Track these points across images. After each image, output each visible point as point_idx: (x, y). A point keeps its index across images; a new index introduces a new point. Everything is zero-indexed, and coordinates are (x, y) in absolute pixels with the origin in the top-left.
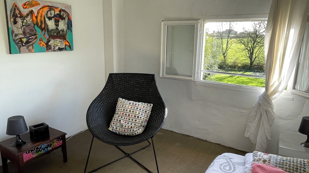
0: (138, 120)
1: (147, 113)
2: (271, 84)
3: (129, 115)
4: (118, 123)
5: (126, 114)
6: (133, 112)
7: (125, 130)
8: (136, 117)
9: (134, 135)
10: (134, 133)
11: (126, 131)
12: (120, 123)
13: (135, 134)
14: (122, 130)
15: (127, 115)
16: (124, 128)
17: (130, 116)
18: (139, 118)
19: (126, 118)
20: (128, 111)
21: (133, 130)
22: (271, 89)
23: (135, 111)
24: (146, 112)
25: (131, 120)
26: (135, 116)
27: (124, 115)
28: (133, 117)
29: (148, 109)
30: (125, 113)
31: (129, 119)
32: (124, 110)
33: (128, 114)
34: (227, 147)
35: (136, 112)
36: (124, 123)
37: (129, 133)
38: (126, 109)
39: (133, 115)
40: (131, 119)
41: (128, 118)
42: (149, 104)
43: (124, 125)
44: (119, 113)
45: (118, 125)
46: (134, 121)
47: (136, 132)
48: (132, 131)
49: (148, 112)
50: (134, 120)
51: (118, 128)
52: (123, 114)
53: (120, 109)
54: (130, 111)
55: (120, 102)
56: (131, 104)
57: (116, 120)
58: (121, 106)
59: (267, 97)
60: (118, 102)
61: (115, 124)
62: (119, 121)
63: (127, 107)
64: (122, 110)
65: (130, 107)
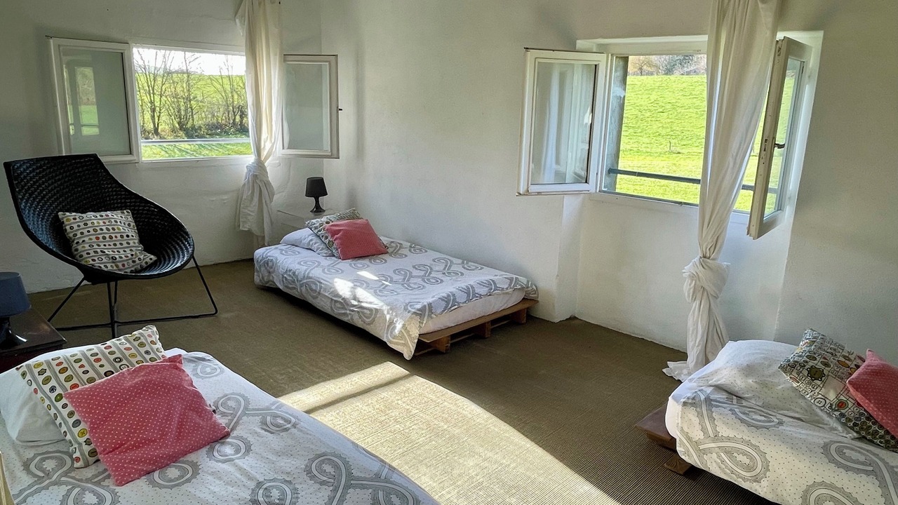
0: (131, 242)
1: (131, 227)
2: (262, 145)
3: (111, 237)
4: (103, 258)
5: (104, 238)
6: (113, 229)
7: (123, 265)
8: (125, 238)
9: (145, 265)
11: (126, 266)
12: (107, 254)
13: (146, 263)
14: (117, 266)
15: (108, 239)
16: (120, 262)
17: (114, 238)
18: (131, 237)
19: (107, 244)
20: (105, 231)
21: (139, 259)
22: (264, 154)
23: (115, 227)
24: (129, 225)
25: (119, 246)
26: (122, 237)
27: (101, 239)
28: (119, 238)
29: (130, 219)
30: (101, 236)
31: (115, 245)
32: (95, 230)
33: (107, 236)
34: (211, 265)
35: (119, 229)
36: (111, 253)
37: (133, 266)
38: (98, 228)
39: (118, 235)
40: (118, 243)
41: (112, 244)
42: (125, 211)
43: (117, 257)
44: (86, 239)
45: (105, 260)
46: (125, 245)
47: (148, 260)
48: (138, 262)
49: (132, 224)
50: (124, 243)
51: (109, 265)
52: (98, 238)
53: (85, 231)
54: (108, 229)
55: (72, 220)
56: (99, 217)
57: (92, 254)
58: (82, 224)
59: (260, 165)
60: (65, 219)
61: (97, 261)
62: (100, 253)
63: (96, 224)
64: (92, 232)
65: (101, 222)
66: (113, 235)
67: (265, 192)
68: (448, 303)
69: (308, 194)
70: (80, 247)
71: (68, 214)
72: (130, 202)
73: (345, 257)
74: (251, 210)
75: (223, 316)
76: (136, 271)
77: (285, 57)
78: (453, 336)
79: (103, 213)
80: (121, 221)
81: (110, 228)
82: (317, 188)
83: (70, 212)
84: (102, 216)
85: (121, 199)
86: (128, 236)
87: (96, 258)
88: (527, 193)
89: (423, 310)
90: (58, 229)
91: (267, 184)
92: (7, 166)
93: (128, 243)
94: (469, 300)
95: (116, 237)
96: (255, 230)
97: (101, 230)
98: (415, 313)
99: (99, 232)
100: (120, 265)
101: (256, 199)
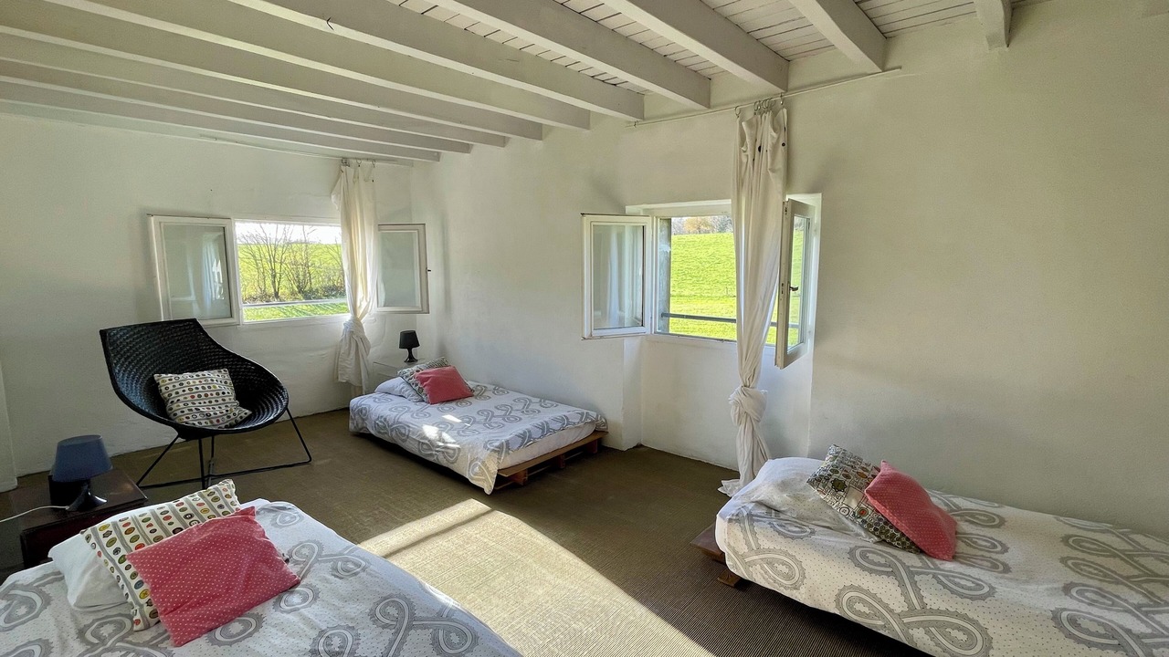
0: (227, 399)
2: (358, 304)
3: (206, 395)
4: (198, 415)
5: (199, 396)
6: (209, 387)
7: (218, 421)
8: (221, 395)
10: (238, 419)
11: (221, 422)
12: (202, 412)
13: (241, 417)
14: (211, 422)
15: (203, 397)
16: (214, 418)
17: (210, 396)
18: (227, 394)
19: (202, 402)
20: (201, 389)
21: (234, 414)
22: (360, 312)
23: (211, 386)
24: (226, 383)
25: (214, 403)
26: (218, 394)
27: (196, 398)
28: (215, 395)
29: (227, 377)
30: (196, 395)
31: (210, 402)
32: (191, 390)
33: (203, 394)
35: (215, 387)
36: (206, 410)
37: (228, 421)
38: (194, 388)
39: (214, 393)
40: (213, 400)
41: (207, 401)
42: (222, 370)
43: (212, 413)
44: (181, 398)
45: (199, 417)
46: (220, 401)
47: (243, 415)
48: (233, 417)
49: (228, 382)
51: (203, 422)
52: (193, 397)
53: (180, 391)
54: (203, 388)
55: (167, 381)
56: (195, 377)
57: (186, 412)
58: (177, 385)
59: (356, 322)
60: (160, 381)
61: (191, 418)
62: (195, 411)
63: (192, 384)
64: (187, 391)
65: (197, 382)
66: (209, 393)
67: (361, 345)
68: (524, 439)
69: (402, 346)
70: (174, 407)
71: (164, 375)
72: (228, 361)
73: (433, 402)
74: (349, 364)
75: (317, 463)
76: (231, 426)
77: (380, 226)
78: (530, 470)
79: (200, 373)
80: (218, 380)
81: (206, 386)
82: (409, 340)
83: (166, 374)
84: (198, 376)
85: (219, 359)
86: (223, 393)
87: (190, 416)
88: (591, 337)
89: (500, 447)
90: (153, 390)
91: (363, 339)
92: (103, 334)
93: (224, 400)
94: (543, 435)
95: (212, 395)
96: (354, 381)
97: (197, 388)
98: (493, 450)
99: (195, 390)
100: (214, 421)
101: (353, 352)
